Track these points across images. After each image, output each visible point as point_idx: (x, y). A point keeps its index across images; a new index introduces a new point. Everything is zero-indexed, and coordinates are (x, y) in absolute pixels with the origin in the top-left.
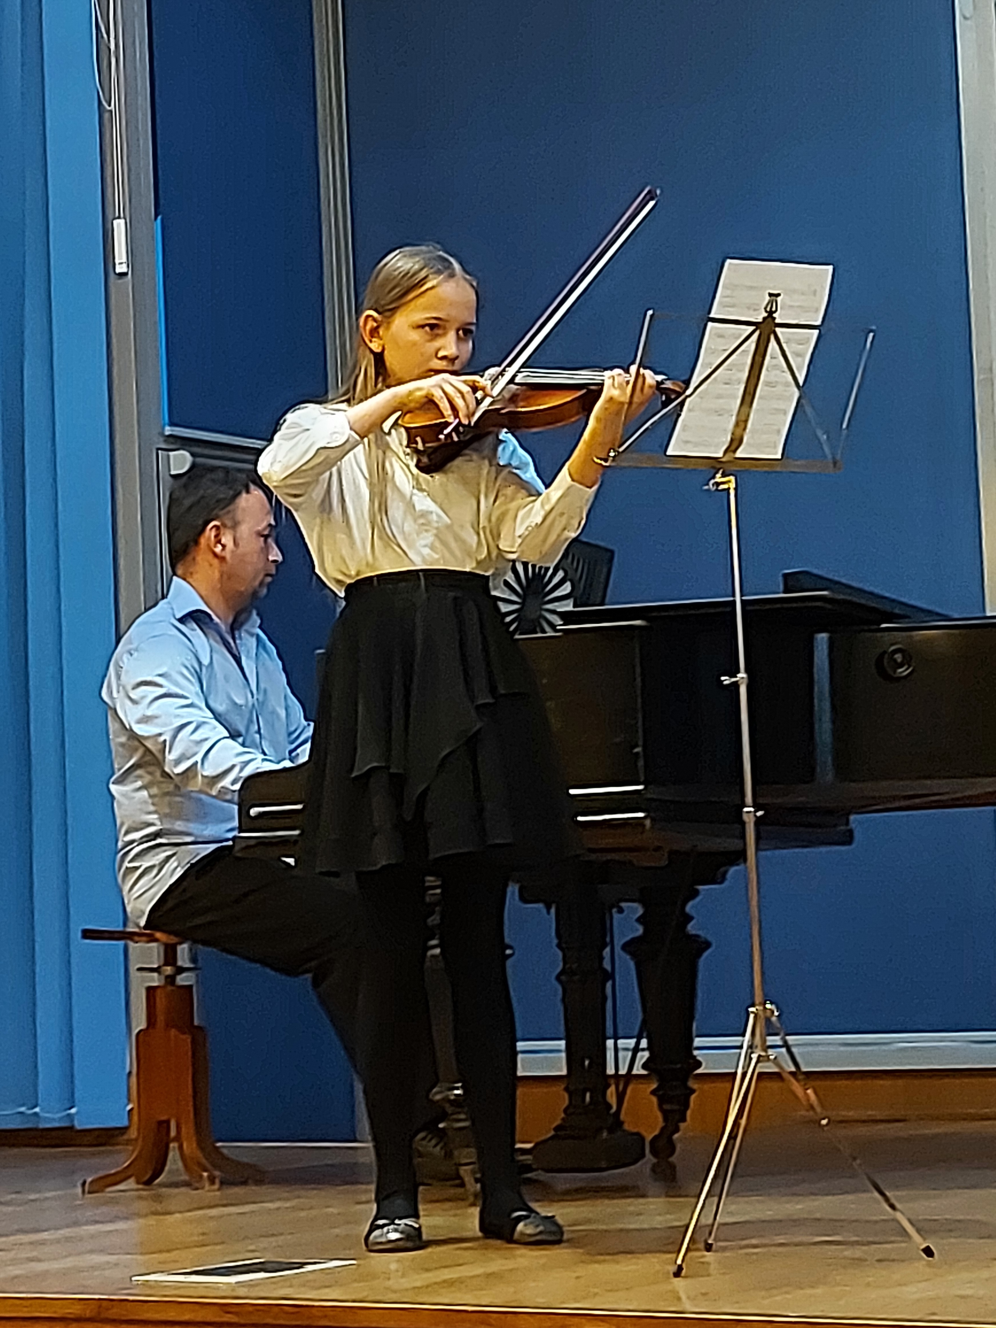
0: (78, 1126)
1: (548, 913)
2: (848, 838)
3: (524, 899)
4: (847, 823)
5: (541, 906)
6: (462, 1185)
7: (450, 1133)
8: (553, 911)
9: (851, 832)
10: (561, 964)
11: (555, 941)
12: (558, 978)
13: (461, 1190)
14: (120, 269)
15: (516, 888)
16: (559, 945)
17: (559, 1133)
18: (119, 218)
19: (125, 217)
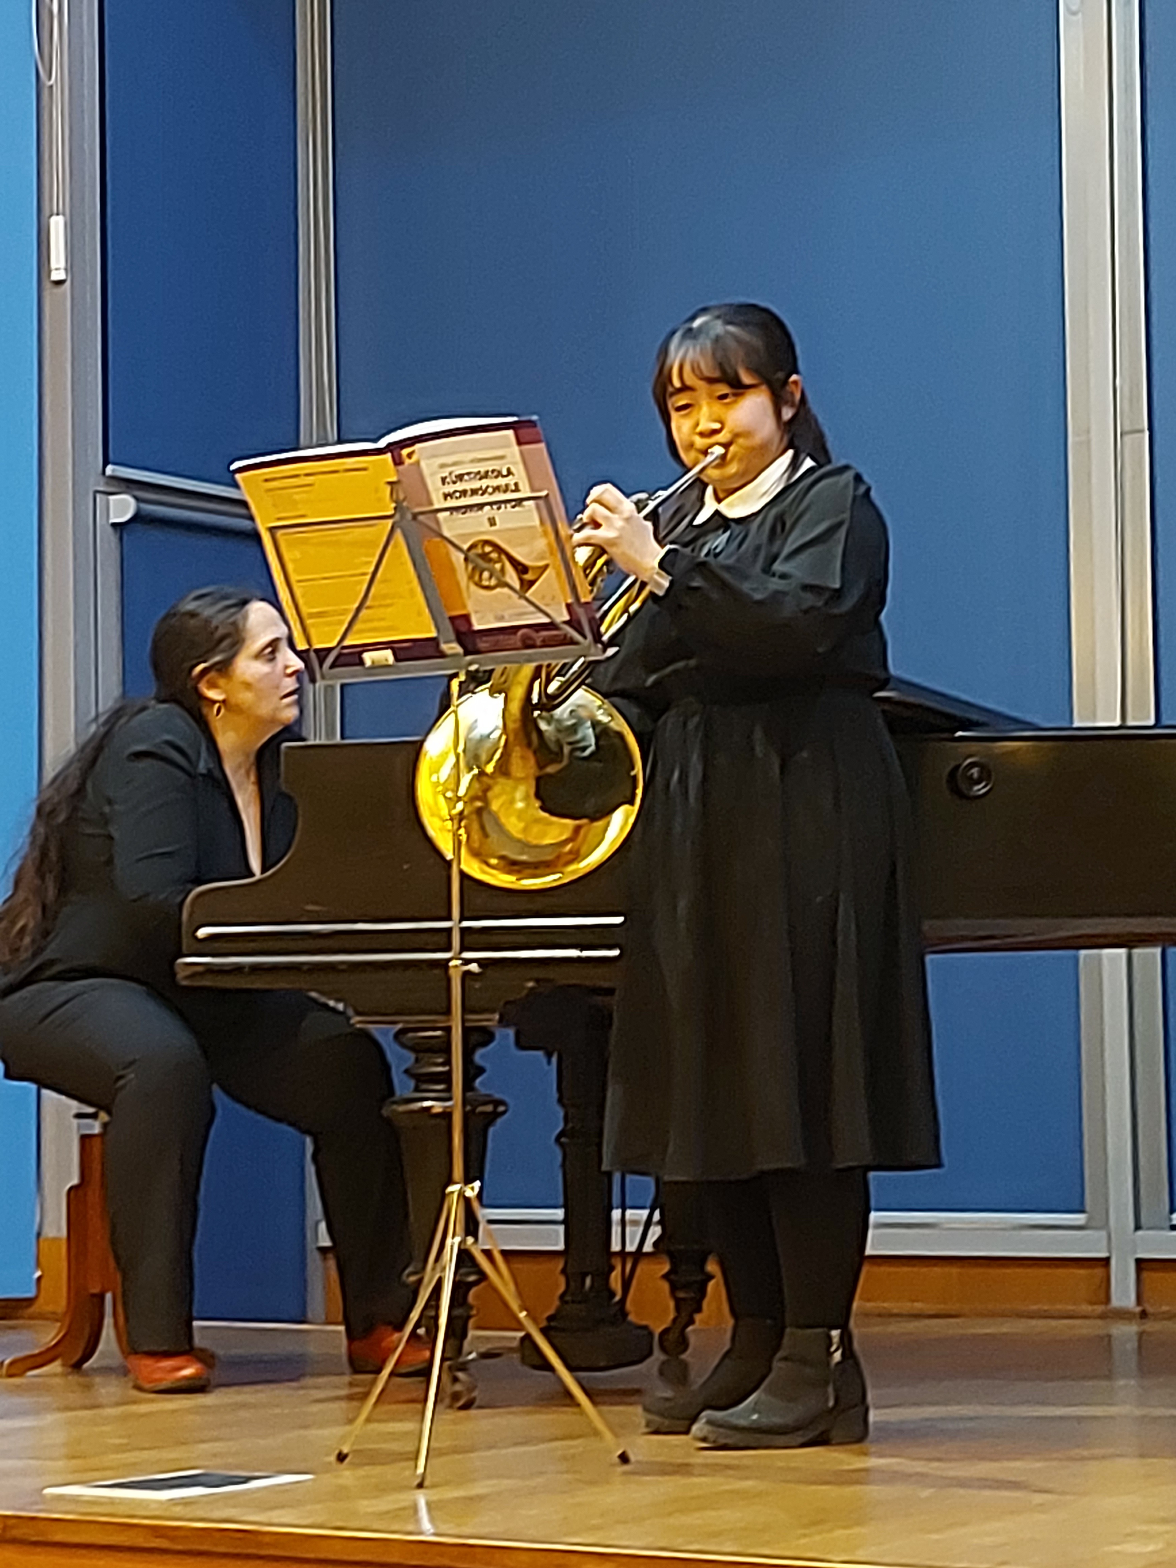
1: (549, 1062)
3: (520, 1045)
5: (540, 1054)
8: (554, 1059)
10: (562, 1124)
11: (555, 1095)
12: (558, 1139)
14: (56, 276)
15: (511, 1032)
16: (560, 1101)
17: (553, 1324)
18: (58, 214)
19: (64, 214)
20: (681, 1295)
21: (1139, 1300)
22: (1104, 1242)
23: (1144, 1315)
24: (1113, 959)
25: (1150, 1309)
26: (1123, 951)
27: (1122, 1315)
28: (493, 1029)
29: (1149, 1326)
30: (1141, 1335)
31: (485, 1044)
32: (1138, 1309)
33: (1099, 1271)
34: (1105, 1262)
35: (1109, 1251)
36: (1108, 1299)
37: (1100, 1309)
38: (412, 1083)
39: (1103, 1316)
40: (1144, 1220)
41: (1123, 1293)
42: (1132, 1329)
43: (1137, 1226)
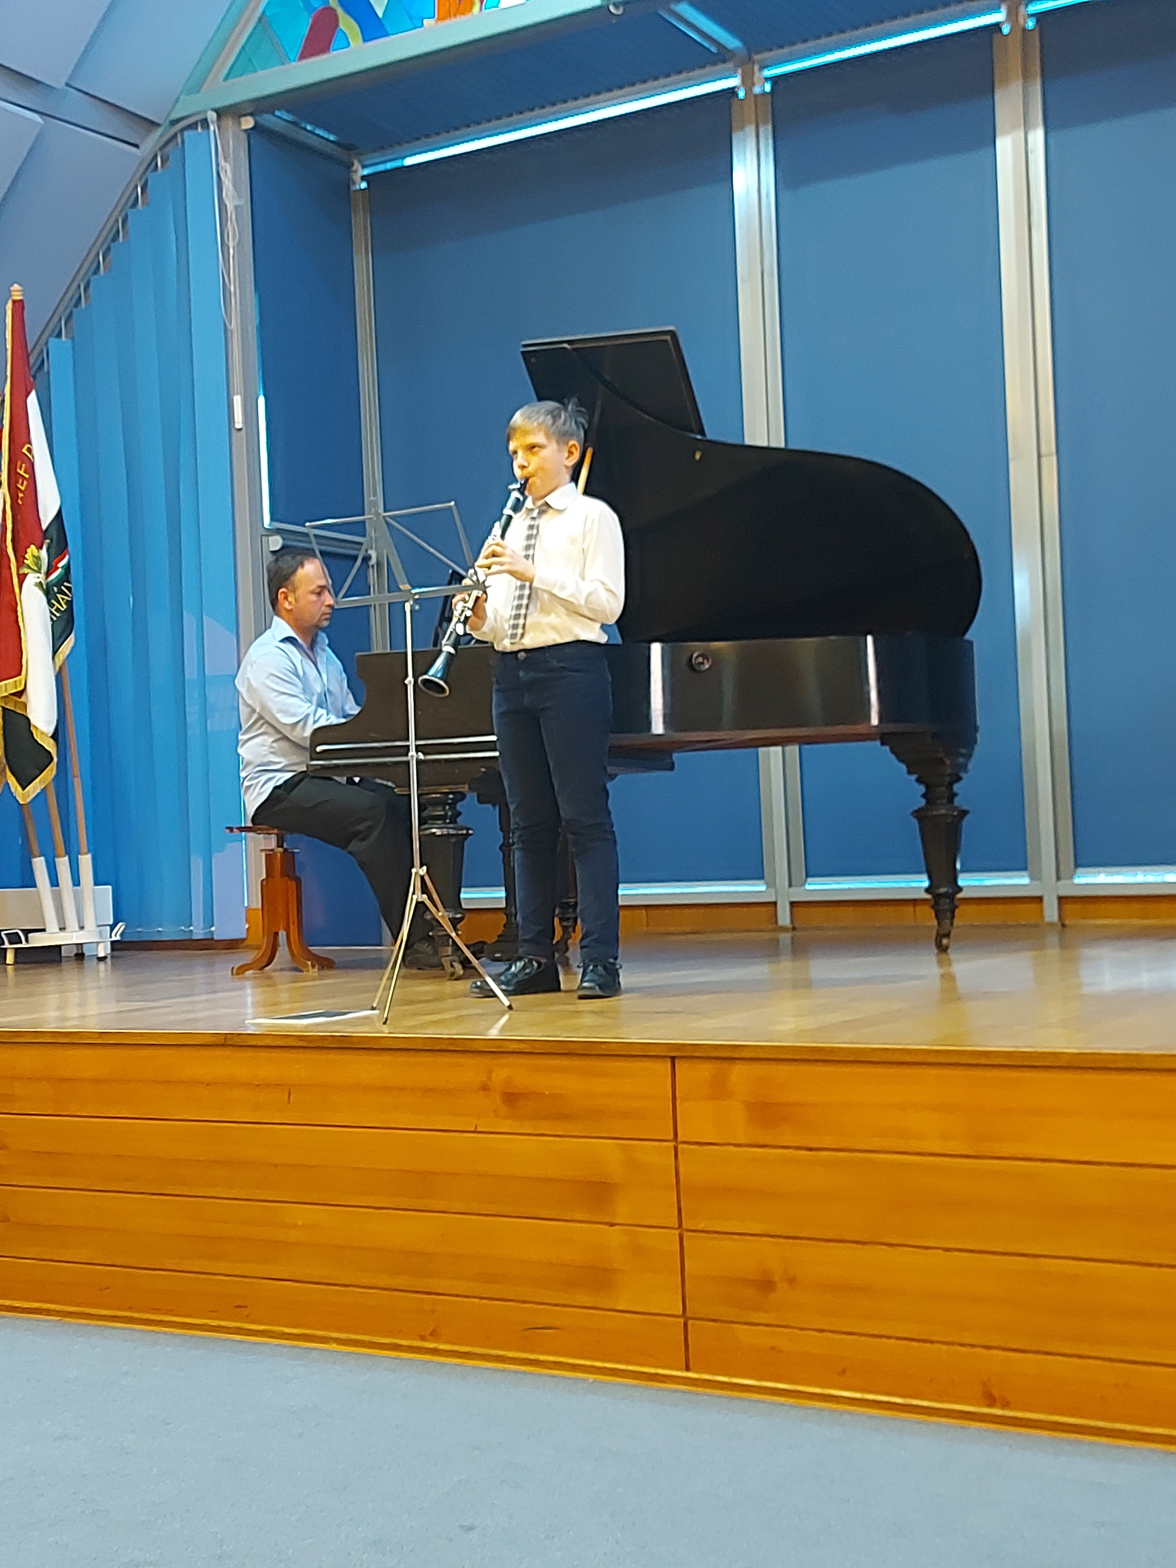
0: (216, 938)
1: (494, 809)
2: (671, 767)
3: (480, 801)
4: (671, 758)
5: (490, 806)
6: (443, 969)
7: (436, 938)
8: (497, 808)
9: (673, 764)
10: (502, 841)
11: (499, 827)
12: (500, 848)
13: (442, 972)
14: (238, 425)
15: (475, 795)
16: (501, 829)
17: (500, 939)
18: (237, 394)
19: (241, 394)
20: (565, 924)
21: (792, 921)
22: (774, 893)
23: (794, 928)
24: (776, 752)
25: (797, 926)
26: (779, 749)
27: (784, 929)
28: (466, 793)
29: (797, 934)
30: (792, 937)
31: (461, 801)
32: (791, 926)
33: (772, 908)
34: (775, 903)
35: (776, 897)
36: (776, 922)
37: (773, 926)
39: (774, 930)
40: (794, 884)
41: (784, 917)
42: (788, 935)
43: (790, 885)
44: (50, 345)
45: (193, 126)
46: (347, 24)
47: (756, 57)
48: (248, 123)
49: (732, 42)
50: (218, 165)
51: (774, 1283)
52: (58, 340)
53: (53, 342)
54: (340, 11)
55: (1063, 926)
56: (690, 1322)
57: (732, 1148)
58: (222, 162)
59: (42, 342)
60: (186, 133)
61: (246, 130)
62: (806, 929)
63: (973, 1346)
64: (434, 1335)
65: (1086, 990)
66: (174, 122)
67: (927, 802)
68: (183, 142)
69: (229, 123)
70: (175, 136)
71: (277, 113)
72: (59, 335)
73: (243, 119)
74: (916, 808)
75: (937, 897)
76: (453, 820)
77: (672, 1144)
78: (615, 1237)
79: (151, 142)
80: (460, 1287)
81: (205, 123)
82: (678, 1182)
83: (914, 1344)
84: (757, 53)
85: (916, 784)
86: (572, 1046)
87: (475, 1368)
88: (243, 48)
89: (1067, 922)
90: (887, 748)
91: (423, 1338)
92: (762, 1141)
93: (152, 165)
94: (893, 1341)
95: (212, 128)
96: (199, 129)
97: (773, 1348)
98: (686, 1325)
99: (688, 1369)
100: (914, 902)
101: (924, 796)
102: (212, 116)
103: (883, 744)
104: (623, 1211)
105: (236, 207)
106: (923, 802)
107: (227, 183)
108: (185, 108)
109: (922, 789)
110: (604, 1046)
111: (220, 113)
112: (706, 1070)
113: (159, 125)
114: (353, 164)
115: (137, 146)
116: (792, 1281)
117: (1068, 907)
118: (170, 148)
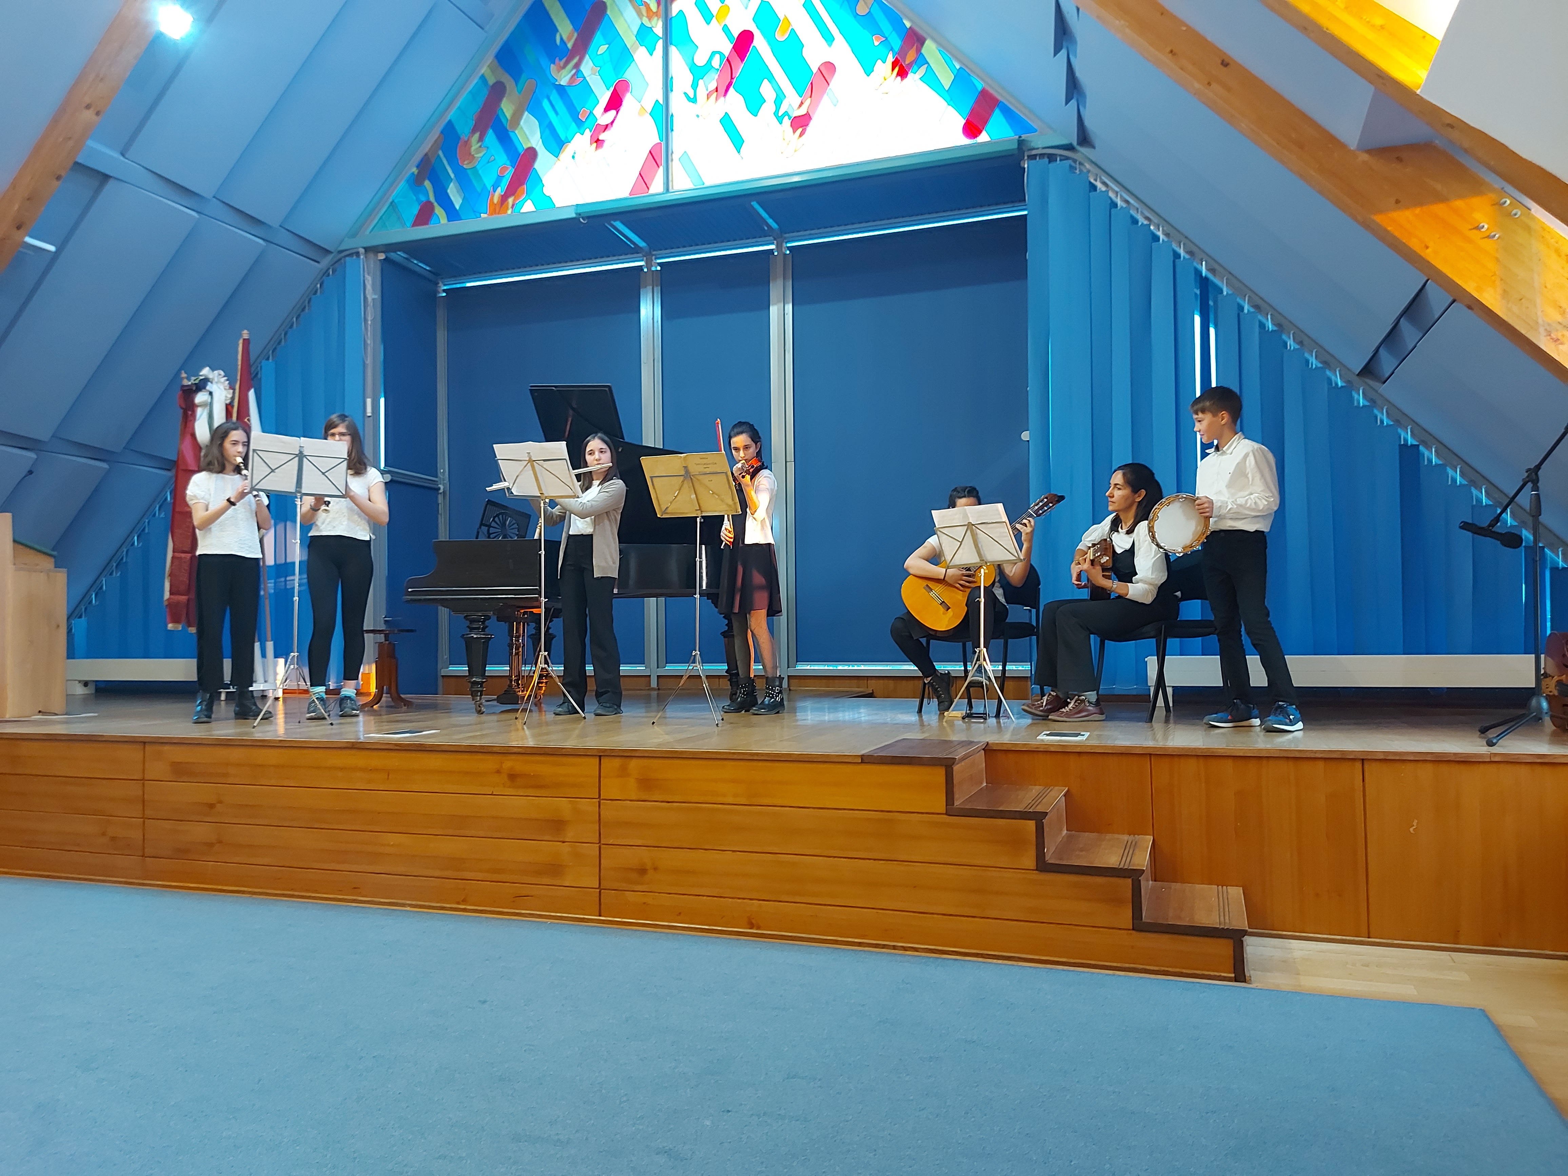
14: (369, 414)
17: (506, 692)
18: (369, 398)
19: (371, 398)
21: (658, 685)
22: (649, 671)
23: (659, 689)
25: (660, 687)
26: (655, 599)
27: (653, 689)
28: (490, 616)
29: (660, 692)
30: (658, 694)
31: (488, 620)
32: (657, 688)
33: (648, 679)
34: (650, 676)
35: (650, 673)
36: (650, 686)
37: (648, 688)
38: (469, 630)
39: (648, 690)
40: (659, 666)
41: (654, 684)
42: (656, 692)
43: (658, 668)
44: (262, 364)
45: (350, 255)
46: (439, 211)
47: (654, 253)
48: (382, 256)
49: (642, 244)
50: (364, 277)
51: (647, 870)
52: (267, 361)
53: (264, 362)
54: (436, 204)
55: (790, 690)
56: (602, 891)
57: (628, 802)
58: (366, 276)
59: (258, 361)
60: (347, 258)
61: (380, 260)
62: (664, 690)
63: (744, 899)
64: (464, 901)
65: (799, 723)
66: (341, 252)
67: (728, 629)
68: (345, 263)
69: (371, 255)
70: (340, 259)
71: (399, 253)
72: (268, 359)
73: (380, 254)
74: (722, 631)
75: (731, 675)
76: (483, 629)
77: (598, 800)
78: (565, 848)
79: (326, 261)
80: (480, 876)
81: (358, 254)
82: (600, 819)
83: (715, 898)
84: (654, 250)
85: (724, 619)
86: (546, 750)
87: (487, 918)
88: (381, 218)
89: (791, 688)
90: (710, 601)
91: (458, 903)
92: (643, 798)
93: (326, 273)
94: (705, 898)
95: (362, 257)
96: (355, 257)
97: (644, 903)
98: (600, 892)
99: (600, 916)
100: (719, 677)
101: (726, 625)
102: (362, 251)
103: (708, 599)
104: (570, 835)
105: (373, 299)
106: (726, 628)
107: (369, 287)
108: (348, 244)
109: (726, 622)
110: (564, 750)
111: (367, 249)
112: (617, 762)
113: (332, 253)
114: (439, 283)
115: (318, 262)
116: (655, 869)
117: (791, 681)
118: (336, 265)
